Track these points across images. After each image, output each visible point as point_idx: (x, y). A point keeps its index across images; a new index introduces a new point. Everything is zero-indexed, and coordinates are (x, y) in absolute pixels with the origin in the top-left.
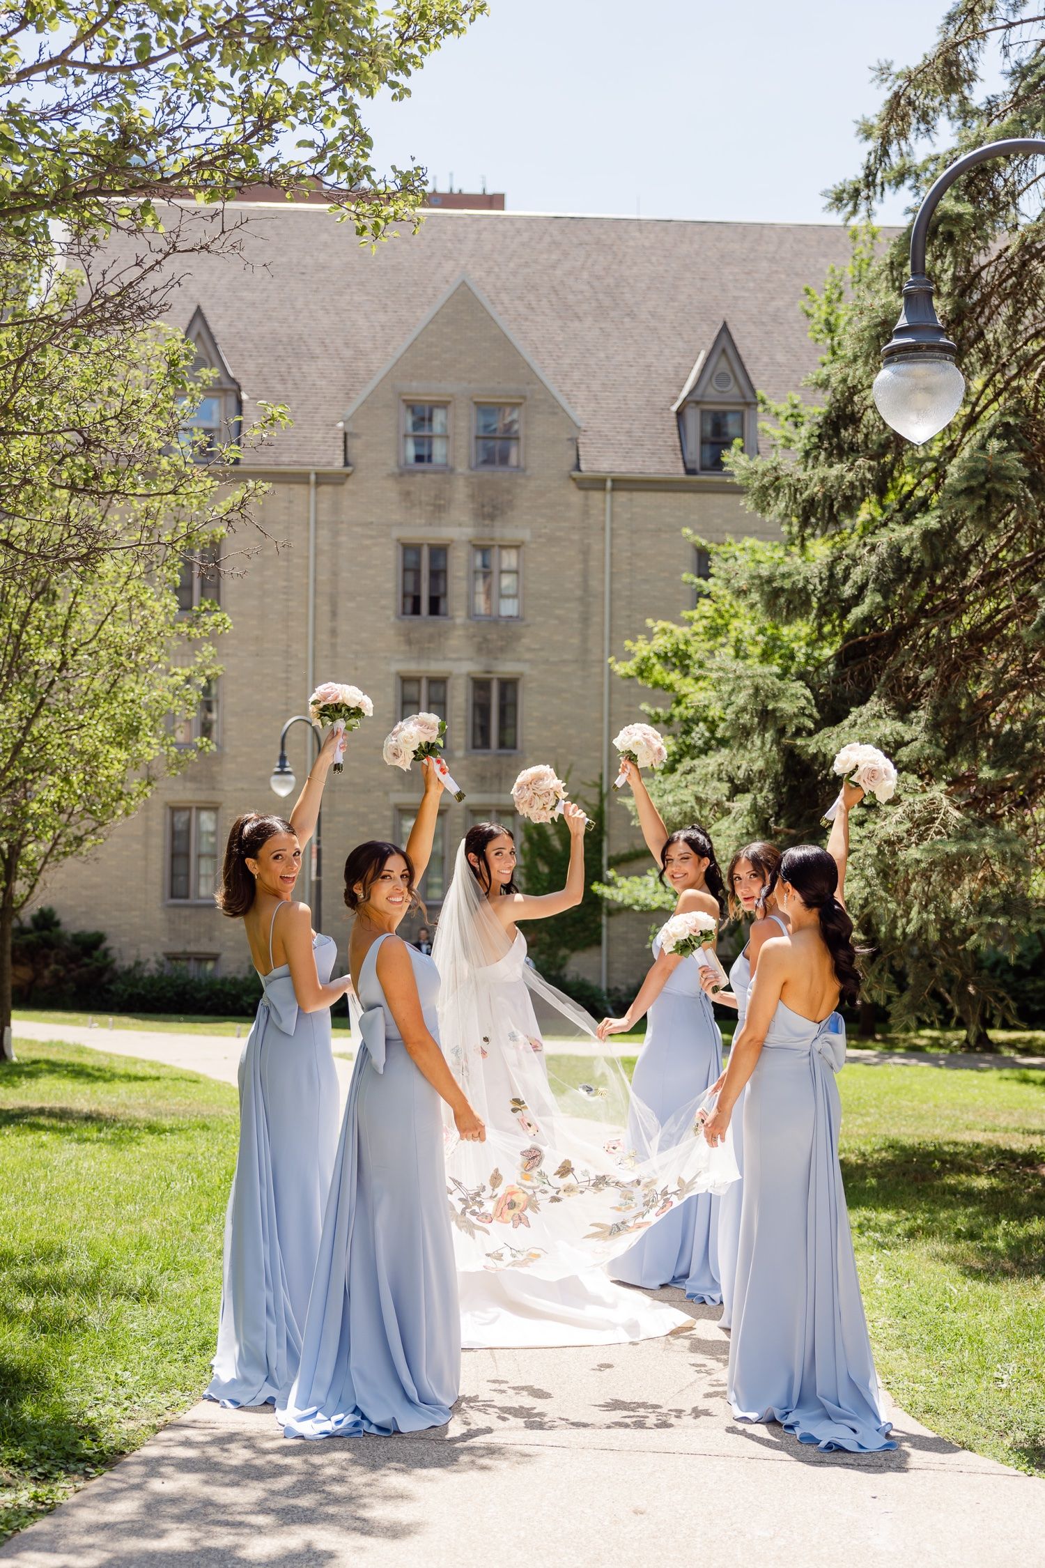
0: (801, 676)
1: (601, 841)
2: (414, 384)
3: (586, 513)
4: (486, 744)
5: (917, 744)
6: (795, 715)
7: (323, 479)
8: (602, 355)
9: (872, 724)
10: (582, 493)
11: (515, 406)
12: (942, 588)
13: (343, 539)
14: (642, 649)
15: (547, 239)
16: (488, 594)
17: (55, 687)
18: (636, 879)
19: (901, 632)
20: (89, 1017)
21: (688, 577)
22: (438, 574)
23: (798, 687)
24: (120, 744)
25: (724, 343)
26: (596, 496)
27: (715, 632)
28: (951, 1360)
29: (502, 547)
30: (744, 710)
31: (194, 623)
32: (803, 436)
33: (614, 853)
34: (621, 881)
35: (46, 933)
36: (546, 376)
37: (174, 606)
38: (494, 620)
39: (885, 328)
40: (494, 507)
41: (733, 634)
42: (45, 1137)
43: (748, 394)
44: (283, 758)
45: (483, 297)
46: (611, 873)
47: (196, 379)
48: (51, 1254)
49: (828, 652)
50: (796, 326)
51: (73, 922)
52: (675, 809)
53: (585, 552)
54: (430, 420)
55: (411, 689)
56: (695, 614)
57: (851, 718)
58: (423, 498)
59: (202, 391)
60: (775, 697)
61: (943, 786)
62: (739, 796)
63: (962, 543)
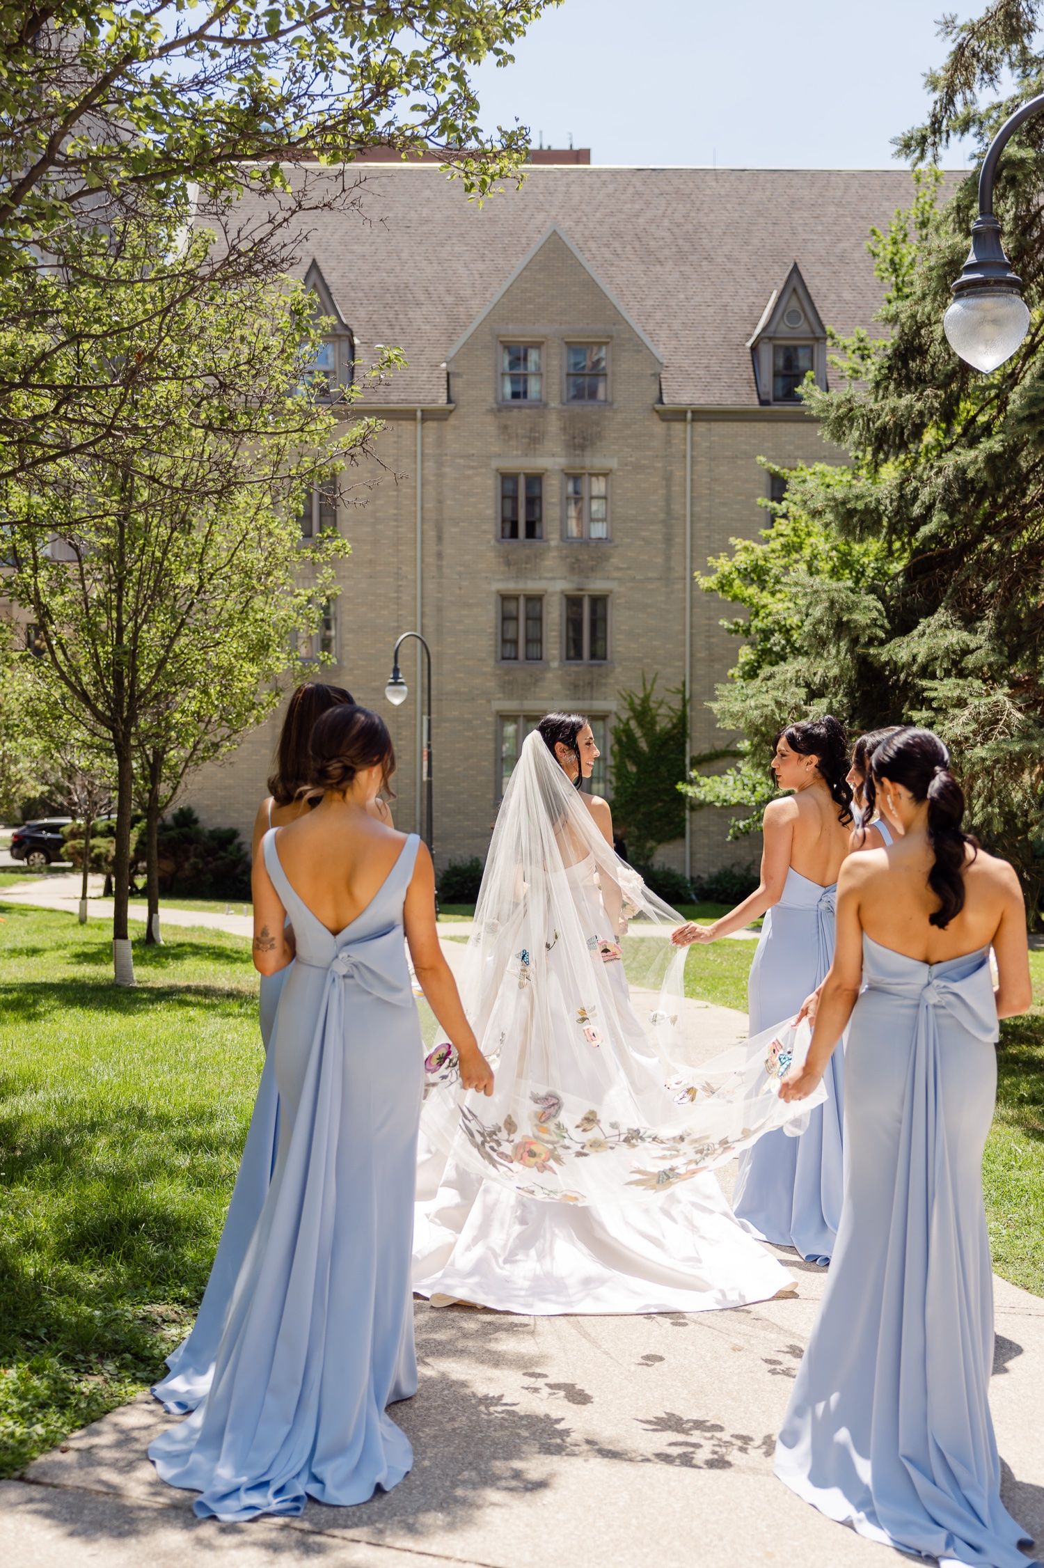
0: (872, 590)
1: (684, 742)
2: (510, 327)
3: (668, 442)
4: (579, 656)
5: (982, 652)
6: (868, 626)
7: (429, 415)
8: (682, 296)
9: (940, 634)
10: (664, 424)
11: (600, 344)
12: (1004, 506)
13: (447, 470)
14: (724, 565)
15: (631, 190)
16: (579, 518)
17: (194, 609)
18: (716, 778)
19: (966, 547)
20: (226, 905)
21: (762, 501)
22: (534, 501)
23: (871, 600)
24: (252, 660)
25: (795, 283)
26: (677, 427)
27: (789, 549)
28: (1018, 1214)
29: (591, 475)
30: (820, 621)
31: (318, 548)
32: (872, 368)
33: (696, 754)
34: (703, 780)
35: (186, 830)
36: (631, 317)
37: (299, 534)
38: (585, 541)
39: (953, 265)
40: (584, 438)
41: (807, 552)
42: (193, 1012)
43: (818, 330)
44: (396, 670)
45: (571, 245)
46: (694, 774)
47: (316, 326)
48: (203, 1116)
49: (897, 567)
50: (862, 266)
51: (211, 820)
52: (757, 713)
53: (668, 479)
54: (525, 359)
55: (511, 606)
56: (773, 533)
57: (920, 628)
58: (520, 431)
59: (322, 336)
60: (850, 609)
61: (1006, 690)
62: (816, 701)
63: (1024, 464)
